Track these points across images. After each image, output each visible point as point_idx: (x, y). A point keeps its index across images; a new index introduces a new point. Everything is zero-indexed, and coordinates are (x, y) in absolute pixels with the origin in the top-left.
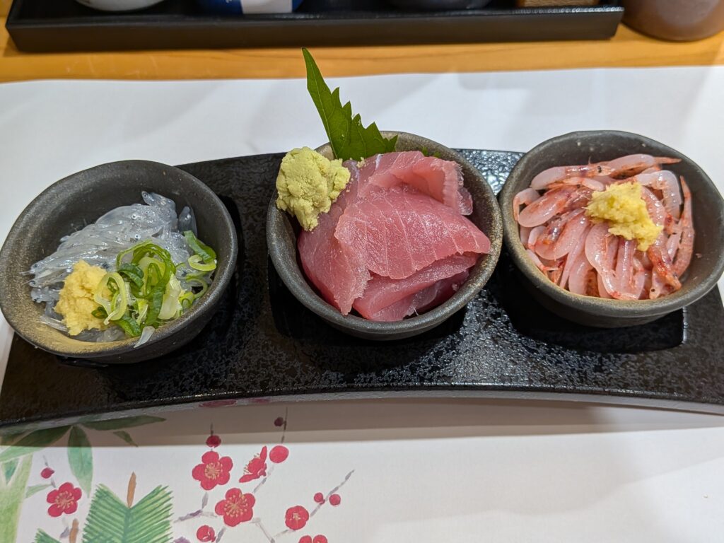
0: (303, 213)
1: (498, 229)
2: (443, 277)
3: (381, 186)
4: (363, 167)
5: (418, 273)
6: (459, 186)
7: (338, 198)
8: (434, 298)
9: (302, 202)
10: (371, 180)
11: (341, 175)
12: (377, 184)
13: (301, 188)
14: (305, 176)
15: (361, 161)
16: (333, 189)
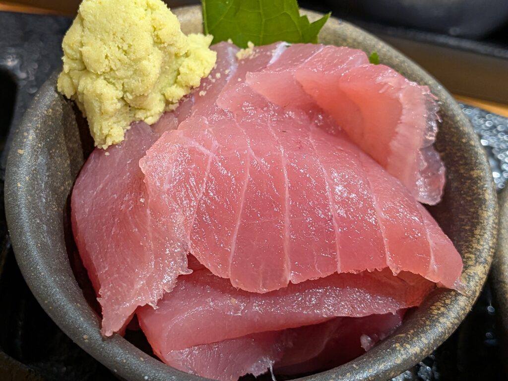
0: (97, 110)
1: (485, 244)
2: (345, 312)
3: (268, 99)
4: (247, 60)
5: (292, 288)
6: (426, 141)
7: (181, 102)
8: (316, 354)
9: (101, 86)
10: (251, 80)
11: (197, 59)
12: (260, 92)
13: (107, 57)
14: (119, 35)
15: (246, 47)
16: (175, 82)
